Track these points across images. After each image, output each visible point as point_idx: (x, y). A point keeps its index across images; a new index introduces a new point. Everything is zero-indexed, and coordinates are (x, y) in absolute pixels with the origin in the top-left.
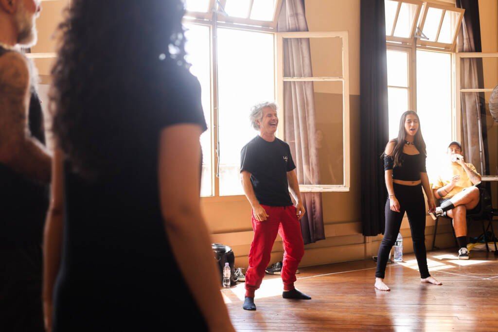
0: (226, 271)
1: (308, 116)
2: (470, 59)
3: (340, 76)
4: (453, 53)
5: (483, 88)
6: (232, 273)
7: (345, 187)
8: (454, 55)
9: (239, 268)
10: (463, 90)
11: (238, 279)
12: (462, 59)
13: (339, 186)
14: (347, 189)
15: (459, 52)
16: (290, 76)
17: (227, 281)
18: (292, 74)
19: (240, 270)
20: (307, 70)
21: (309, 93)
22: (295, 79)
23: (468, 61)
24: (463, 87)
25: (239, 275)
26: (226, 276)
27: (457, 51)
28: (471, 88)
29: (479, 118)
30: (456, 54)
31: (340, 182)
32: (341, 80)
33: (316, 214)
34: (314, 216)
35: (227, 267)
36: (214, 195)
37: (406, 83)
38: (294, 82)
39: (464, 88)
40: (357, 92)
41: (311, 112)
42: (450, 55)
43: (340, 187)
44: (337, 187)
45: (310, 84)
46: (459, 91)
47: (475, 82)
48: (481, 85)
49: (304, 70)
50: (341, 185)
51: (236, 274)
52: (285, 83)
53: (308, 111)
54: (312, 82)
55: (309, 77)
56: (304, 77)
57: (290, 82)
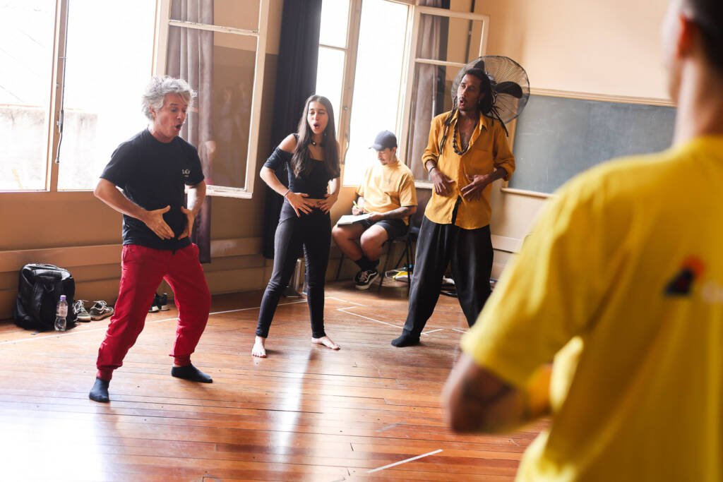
0: (60, 307)
1: (202, 82)
2: (433, 16)
3: (255, 30)
4: (411, 6)
5: (445, 60)
6: (70, 310)
7: (246, 191)
8: (412, 8)
9: (80, 301)
10: (419, 60)
11: (78, 317)
12: (423, 16)
13: (238, 189)
14: (249, 196)
15: (420, 5)
16: (180, 19)
17: (62, 322)
18: (182, 17)
19: (81, 303)
20: (206, 13)
21: (206, 47)
22: (187, 24)
23: (431, 19)
24: (419, 55)
25: (80, 312)
26: (59, 315)
27: (417, 3)
28: (430, 58)
29: (434, 97)
30: (416, 6)
31: (240, 184)
32: (255, 35)
33: (200, 227)
34: (198, 229)
35: (63, 302)
36: (49, 190)
37: (343, 43)
38: (186, 28)
39: (420, 57)
40: (275, 51)
41: (207, 77)
42: (407, 7)
43: (239, 191)
44: (234, 190)
45: (209, 34)
46: (414, 60)
47: (436, 51)
48: (443, 56)
49: (201, 13)
50: (241, 189)
51: (76, 311)
52: (171, 27)
53: (202, 75)
54: (213, 32)
55: (209, 24)
56: (201, 22)
57: (180, 27)
